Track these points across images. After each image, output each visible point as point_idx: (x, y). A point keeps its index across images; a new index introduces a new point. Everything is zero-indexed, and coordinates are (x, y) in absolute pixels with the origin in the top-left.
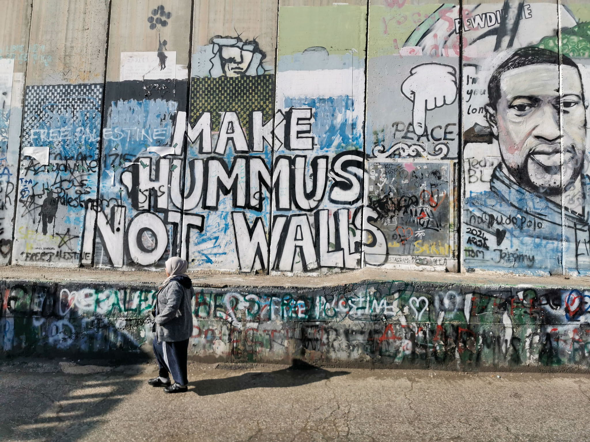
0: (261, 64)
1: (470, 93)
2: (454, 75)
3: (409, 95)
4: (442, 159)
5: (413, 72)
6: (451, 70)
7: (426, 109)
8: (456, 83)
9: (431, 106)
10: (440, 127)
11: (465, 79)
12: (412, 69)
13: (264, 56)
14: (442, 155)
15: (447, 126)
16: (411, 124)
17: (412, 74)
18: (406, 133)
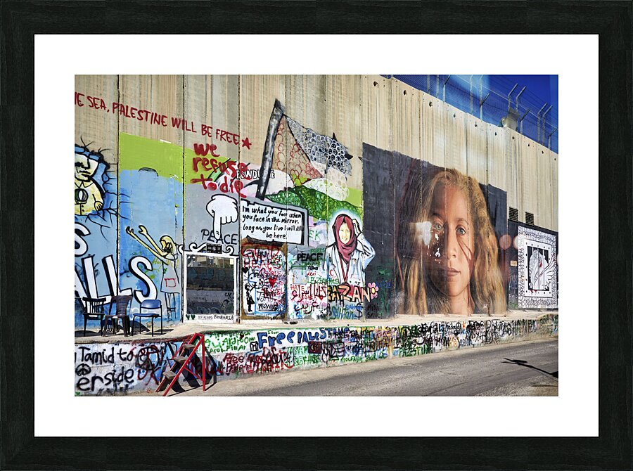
0: (105, 172)
1: (244, 217)
2: (236, 205)
3: (211, 212)
4: (230, 255)
5: (213, 198)
6: (234, 201)
7: (221, 224)
8: (237, 209)
9: (224, 222)
10: (229, 236)
11: (242, 207)
12: (213, 196)
13: (108, 166)
14: (230, 253)
15: (233, 236)
16: (213, 231)
17: (213, 200)
18: (210, 237)
